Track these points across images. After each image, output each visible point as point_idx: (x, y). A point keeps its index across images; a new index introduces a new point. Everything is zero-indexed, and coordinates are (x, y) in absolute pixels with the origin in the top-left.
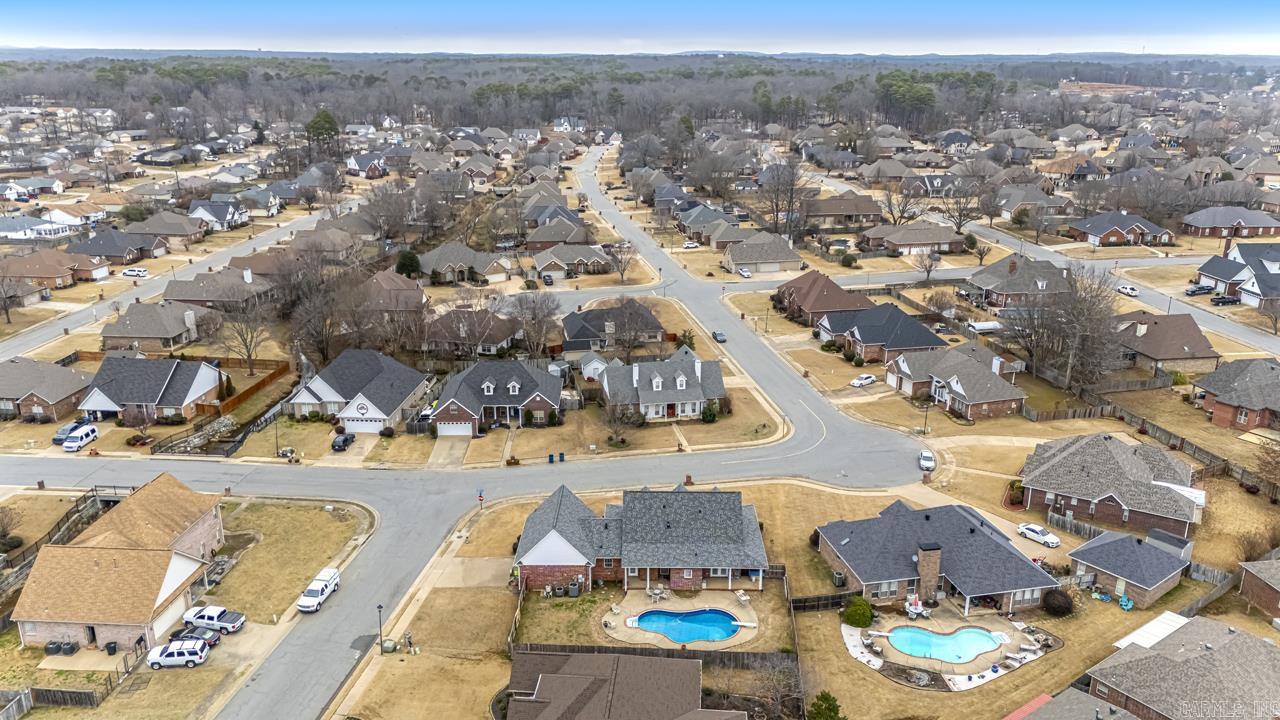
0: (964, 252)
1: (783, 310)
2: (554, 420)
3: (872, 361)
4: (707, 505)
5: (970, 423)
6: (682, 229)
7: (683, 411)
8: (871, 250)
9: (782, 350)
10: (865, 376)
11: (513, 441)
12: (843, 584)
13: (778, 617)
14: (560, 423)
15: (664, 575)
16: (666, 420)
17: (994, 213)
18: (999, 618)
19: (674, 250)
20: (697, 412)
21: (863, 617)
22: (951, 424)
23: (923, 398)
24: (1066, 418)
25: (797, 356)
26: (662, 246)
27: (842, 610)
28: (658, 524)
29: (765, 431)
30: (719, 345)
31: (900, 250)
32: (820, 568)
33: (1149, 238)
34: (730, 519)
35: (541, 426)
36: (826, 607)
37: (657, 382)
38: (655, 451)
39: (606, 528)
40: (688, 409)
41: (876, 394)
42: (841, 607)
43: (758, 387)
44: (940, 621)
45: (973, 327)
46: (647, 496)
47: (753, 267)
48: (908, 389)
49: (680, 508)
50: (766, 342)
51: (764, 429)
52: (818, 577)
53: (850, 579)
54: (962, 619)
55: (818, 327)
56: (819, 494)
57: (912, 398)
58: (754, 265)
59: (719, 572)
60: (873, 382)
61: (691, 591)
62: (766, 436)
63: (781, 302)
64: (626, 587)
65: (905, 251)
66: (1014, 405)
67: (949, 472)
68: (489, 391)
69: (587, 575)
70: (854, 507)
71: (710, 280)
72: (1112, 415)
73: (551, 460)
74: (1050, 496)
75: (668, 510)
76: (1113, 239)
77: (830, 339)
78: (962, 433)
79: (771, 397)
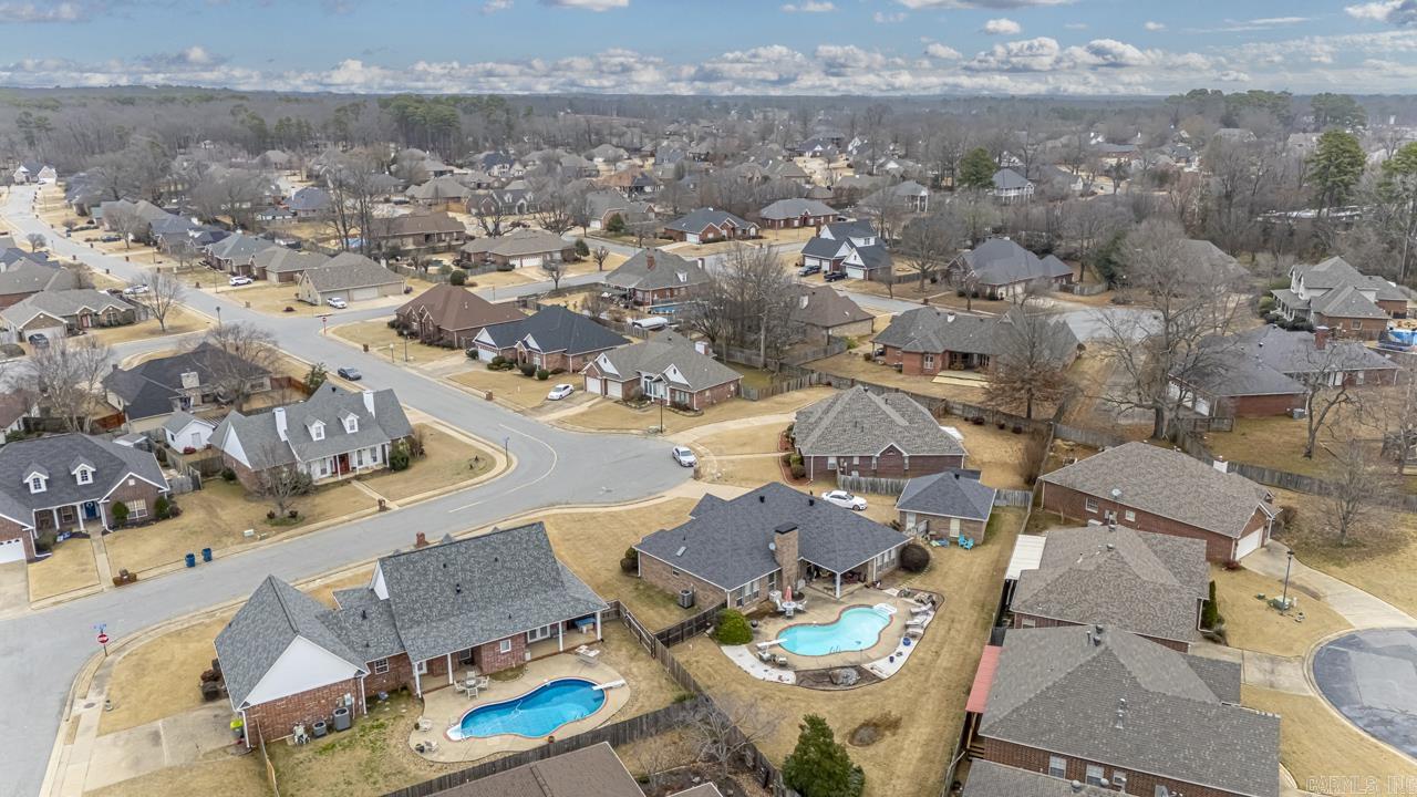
0: (580, 260)
3: (556, 372)
5: (699, 413)
6: (217, 265)
7: (361, 462)
8: (477, 266)
9: (440, 376)
10: (562, 386)
14: (176, 513)
17: (583, 223)
19: (220, 289)
20: (382, 460)
22: (679, 418)
23: (636, 397)
25: (464, 380)
26: (198, 286)
27: (710, 631)
29: (480, 465)
30: (352, 383)
31: (511, 263)
32: (654, 594)
33: (739, 233)
38: (346, 518)
40: (367, 458)
41: (582, 403)
42: (708, 628)
43: (439, 421)
44: (818, 611)
45: (639, 325)
48: (616, 391)
50: (414, 372)
51: (477, 463)
52: (656, 604)
55: (474, 345)
57: (626, 401)
58: (347, 292)
60: (572, 392)
62: (485, 470)
64: (420, 692)
65: (516, 263)
66: (732, 388)
67: (712, 464)
71: (290, 316)
72: (819, 383)
73: (191, 563)
74: (832, 460)
76: (711, 236)
77: (495, 355)
78: (697, 424)
79: (463, 428)
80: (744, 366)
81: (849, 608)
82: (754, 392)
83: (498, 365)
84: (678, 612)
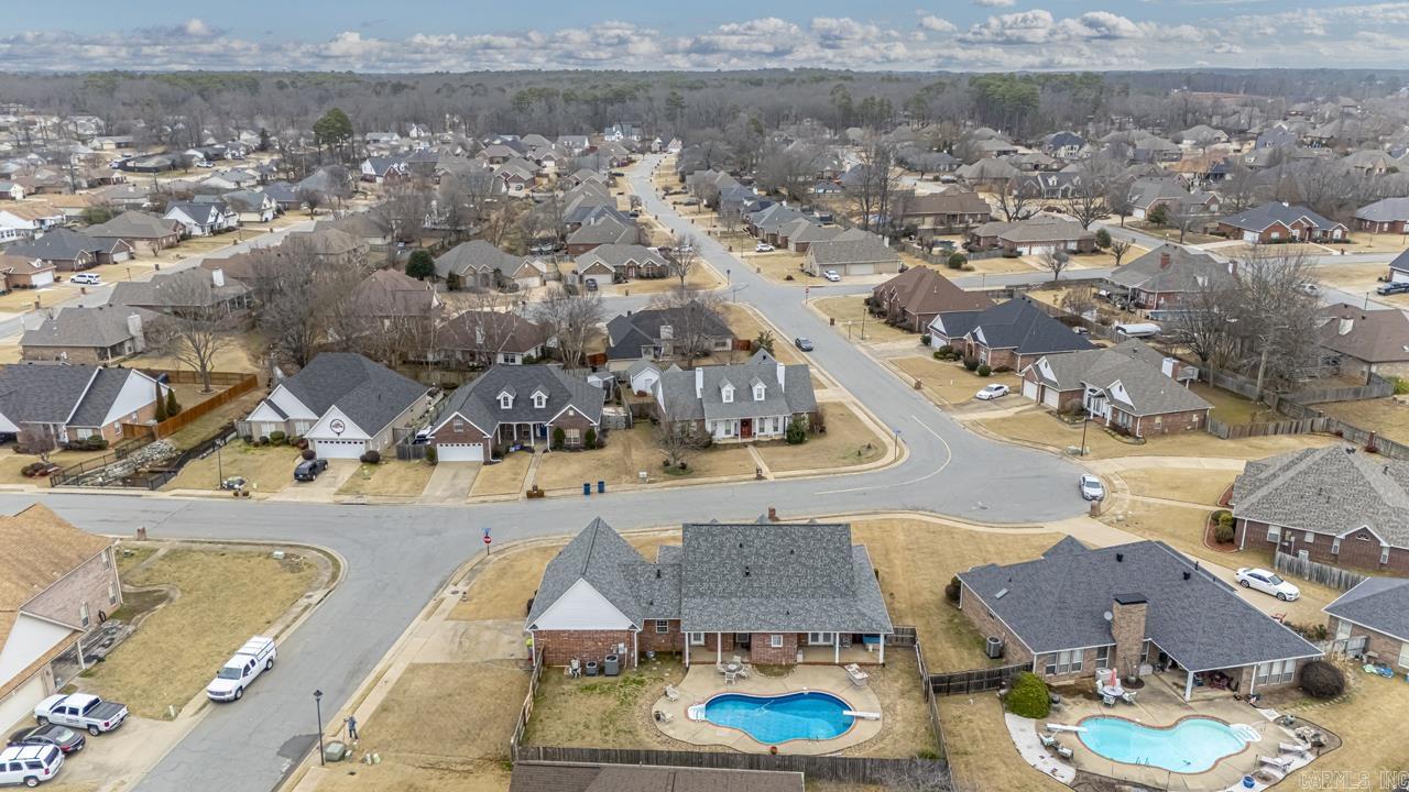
0: (1095, 252)
1: (882, 314)
2: (592, 442)
3: (1001, 370)
4: (802, 543)
5: (1139, 441)
6: (753, 231)
7: (762, 430)
8: (983, 250)
9: (883, 358)
10: (995, 386)
11: (538, 467)
12: (1000, 654)
13: (910, 704)
14: (601, 446)
15: (741, 644)
16: (740, 440)
17: (1125, 211)
18: (1236, 702)
19: (745, 254)
20: (781, 431)
21: (1036, 703)
22: (1115, 443)
24: (1265, 434)
25: (903, 365)
26: (730, 249)
27: (1002, 691)
28: (732, 570)
29: (871, 453)
30: (804, 354)
31: (1019, 249)
32: (965, 632)
33: (1318, 234)
34: (835, 563)
35: (575, 449)
36: (979, 688)
37: (728, 392)
38: (725, 479)
39: (659, 576)
40: (769, 426)
41: (1010, 407)
42: (1003, 687)
43: (857, 401)
44: (1150, 708)
45: (1124, 330)
46: (716, 531)
47: (842, 269)
48: (1052, 400)
49: (764, 547)
50: (863, 351)
51: (869, 450)
52: (962, 644)
53: (1011, 645)
54: (1183, 705)
55: (928, 331)
56: (950, 531)
57: (1059, 412)
58: (843, 266)
59: (821, 638)
60: (1006, 393)
61: (781, 666)
62: (872, 459)
63: (878, 306)
64: (687, 661)
65: (1025, 250)
66: (1195, 418)
67: (1123, 502)
68: (506, 404)
69: (631, 644)
70: (1001, 547)
71: (789, 284)
72: (1326, 430)
73: (587, 491)
74: (1274, 531)
75: (746, 550)
76: (1275, 235)
77: (945, 344)
78: (1131, 454)
80: (1232, 393)
82: (1224, 428)
83: (944, 354)
84: (980, 659)
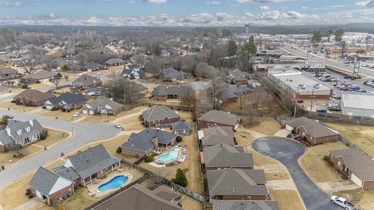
3: (72, 109)
5: (115, 115)
9: (38, 114)
10: (77, 113)
23: (97, 113)
25: (46, 115)
33: (102, 68)
41: (83, 117)
45: (88, 95)
50: (29, 114)
55: (44, 105)
57: (94, 114)
60: (79, 114)
66: (122, 108)
74: (154, 122)
76: (94, 69)
77: (52, 107)
78: (117, 118)
79: (54, 127)
81: (170, 151)
82: (127, 109)
83: (54, 109)
84: (135, 159)
